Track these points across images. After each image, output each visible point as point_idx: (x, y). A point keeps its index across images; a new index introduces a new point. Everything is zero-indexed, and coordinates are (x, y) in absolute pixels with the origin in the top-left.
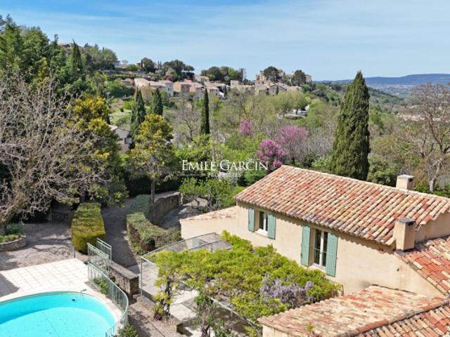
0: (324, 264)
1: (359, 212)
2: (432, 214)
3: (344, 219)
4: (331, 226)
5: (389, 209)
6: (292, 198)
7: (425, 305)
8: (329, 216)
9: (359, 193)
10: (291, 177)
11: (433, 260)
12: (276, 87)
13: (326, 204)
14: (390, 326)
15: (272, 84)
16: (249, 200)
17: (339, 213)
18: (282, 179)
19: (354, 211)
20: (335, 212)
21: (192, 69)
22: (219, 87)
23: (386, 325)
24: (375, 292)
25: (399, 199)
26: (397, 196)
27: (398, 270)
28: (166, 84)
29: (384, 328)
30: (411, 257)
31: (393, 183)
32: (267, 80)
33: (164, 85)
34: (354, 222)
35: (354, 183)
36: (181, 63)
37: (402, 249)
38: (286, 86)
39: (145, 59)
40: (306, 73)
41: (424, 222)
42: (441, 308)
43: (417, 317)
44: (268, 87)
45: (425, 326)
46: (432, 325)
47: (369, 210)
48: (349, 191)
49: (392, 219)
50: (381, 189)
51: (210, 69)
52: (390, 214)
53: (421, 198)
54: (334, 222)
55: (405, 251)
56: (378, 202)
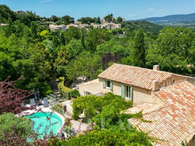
0: (130, 97)
1: (141, 79)
2: (164, 78)
3: (136, 82)
4: (131, 84)
5: (150, 77)
6: (118, 75)
7: (160, 107)
8: (131, 81)
9: (141, 72)
10: (117, 68)
11: (164, 93)
12: (110, 25)
13: (129, 77)
14: (149, 114)
15: (108, 24)
16: (103, 77)
17: (134, 80)
18: (114, 69)
19: (139, 79)
20: (133, 79)
21: (73, 19)
22: (86, 26)
23: (148, 114)
24: (146, 105)
25: (154, 74)
26: (153, 73)
27: (153, 97)
28: (63, 26)
29: (147, 115)
30: (157, 93)
31: (152, 68)
32: (106, 21)
33: (62, 27)
34: (139, 82)
35: (139, 69)
36: (69, 16)
37: (154, 90)
38: (114, 24)
39: (53, 16)
40: (122, 18)
41: (161, 81)
42: (165, 108)
43: (157, 111)
44: (107, 25)
45: (160, 113)
46: (162, 113)
47: (144, 78)
48: (137, 72)
49: (151, 81)
50: (148, 71)
51: (81, 18)
52: (151, 79)
53: (161, 73)
54: (132, 83)
55: (155, 91)
56: (147, 75)
